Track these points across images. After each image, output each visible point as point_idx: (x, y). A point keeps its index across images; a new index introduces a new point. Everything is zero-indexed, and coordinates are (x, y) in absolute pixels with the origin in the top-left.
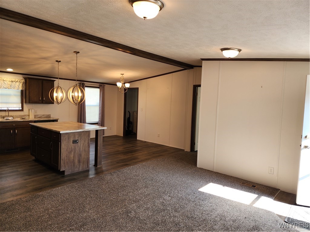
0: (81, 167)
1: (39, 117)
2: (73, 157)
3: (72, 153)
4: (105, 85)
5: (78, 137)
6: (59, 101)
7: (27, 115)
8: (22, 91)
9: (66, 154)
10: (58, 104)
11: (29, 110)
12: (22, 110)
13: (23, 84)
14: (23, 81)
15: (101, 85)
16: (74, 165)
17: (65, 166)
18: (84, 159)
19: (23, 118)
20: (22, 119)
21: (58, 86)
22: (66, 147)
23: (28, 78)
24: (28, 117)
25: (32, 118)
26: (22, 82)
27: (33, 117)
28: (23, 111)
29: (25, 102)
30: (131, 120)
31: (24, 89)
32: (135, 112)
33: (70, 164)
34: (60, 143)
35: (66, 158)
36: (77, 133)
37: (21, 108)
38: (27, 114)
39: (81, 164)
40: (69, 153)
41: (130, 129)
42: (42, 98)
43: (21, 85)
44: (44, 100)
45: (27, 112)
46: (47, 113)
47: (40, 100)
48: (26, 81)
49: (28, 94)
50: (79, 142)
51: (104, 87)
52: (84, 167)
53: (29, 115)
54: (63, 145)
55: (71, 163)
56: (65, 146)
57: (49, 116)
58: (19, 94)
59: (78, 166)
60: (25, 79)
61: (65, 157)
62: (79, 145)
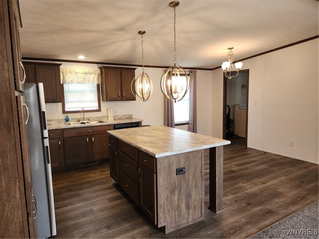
0: (191, 217)
1: (119, 119)
2: (178, 199)
3: (177, 193)
4: (197, 70)
5: (185, 163)
6: (145, 96)
7: (106, 116)
8: (98, 85)
9: (166, 196)
10: (144, 101)
11: (107, 109)
12: (99, 110)
13: (98, 77)
14: (99, 71)
15: (191, 72)
16: (179, 215)
17: (165, 218)
18: (195, 201)
19: (101, 120)
20: (99, 122)
21: (143, 73)
22: (166, 183)
23: (103, 67)
24: (106, 118)
25: (111, 120)
26: (98, 73)
27: (113, 119)
28: (101, 111)
29: (102, 99)
30: (231, 117)
31: (100, 83)
32: (236, 106)
33: (174, 214)
34: (155, 175)
35: (166, 203)
36: (183, 155)
37: (98, 108)
38: (105, 114)
39: (191, 211)
40: (171, 193)
41: (231, 130)
42: (122, 93)
43: (96, 77)
44: (124, 96)
45: (105, 112)
46: (128, 113)
47: (119, 97)
48: (101, 72)
49: (105, 88)
50: (186, 172)
51: (195, 74)
52: (196, 215)
53: (108, 117)
54: (161, 178)
55: (175, 211)
56: (164, 180)
57: (130, 117)
58: (95, 89)
59: (186, 216)
60: (101, 68)
61: (165, 201)
62: (187, 177)
